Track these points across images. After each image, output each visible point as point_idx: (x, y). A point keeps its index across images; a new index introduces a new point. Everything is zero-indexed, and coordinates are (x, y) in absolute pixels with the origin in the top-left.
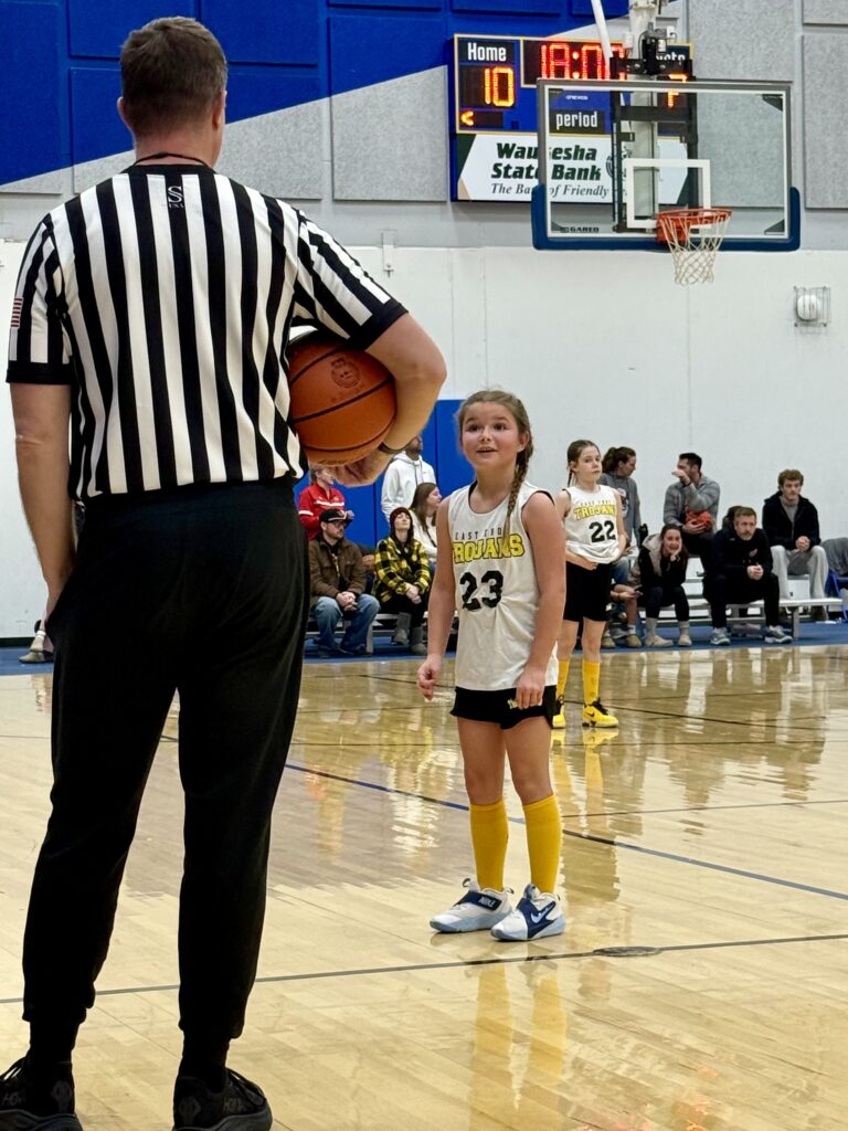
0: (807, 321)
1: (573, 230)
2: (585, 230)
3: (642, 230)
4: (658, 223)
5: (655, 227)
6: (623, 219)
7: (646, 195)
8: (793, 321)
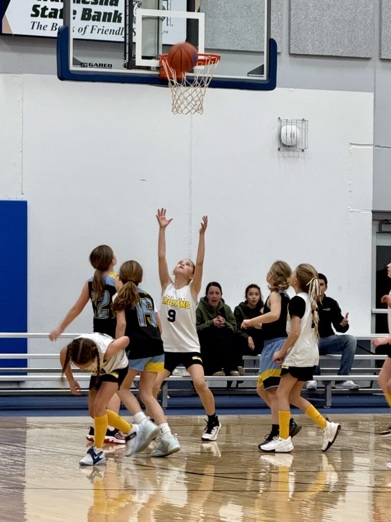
0: (289, 146)
1: (91, 65)
2: (101, 65)
3: (148, 68)
4: (161, 62)
5: (158, 66)
6: (132, 58)
7: (152, 40)
8: (277, 146)
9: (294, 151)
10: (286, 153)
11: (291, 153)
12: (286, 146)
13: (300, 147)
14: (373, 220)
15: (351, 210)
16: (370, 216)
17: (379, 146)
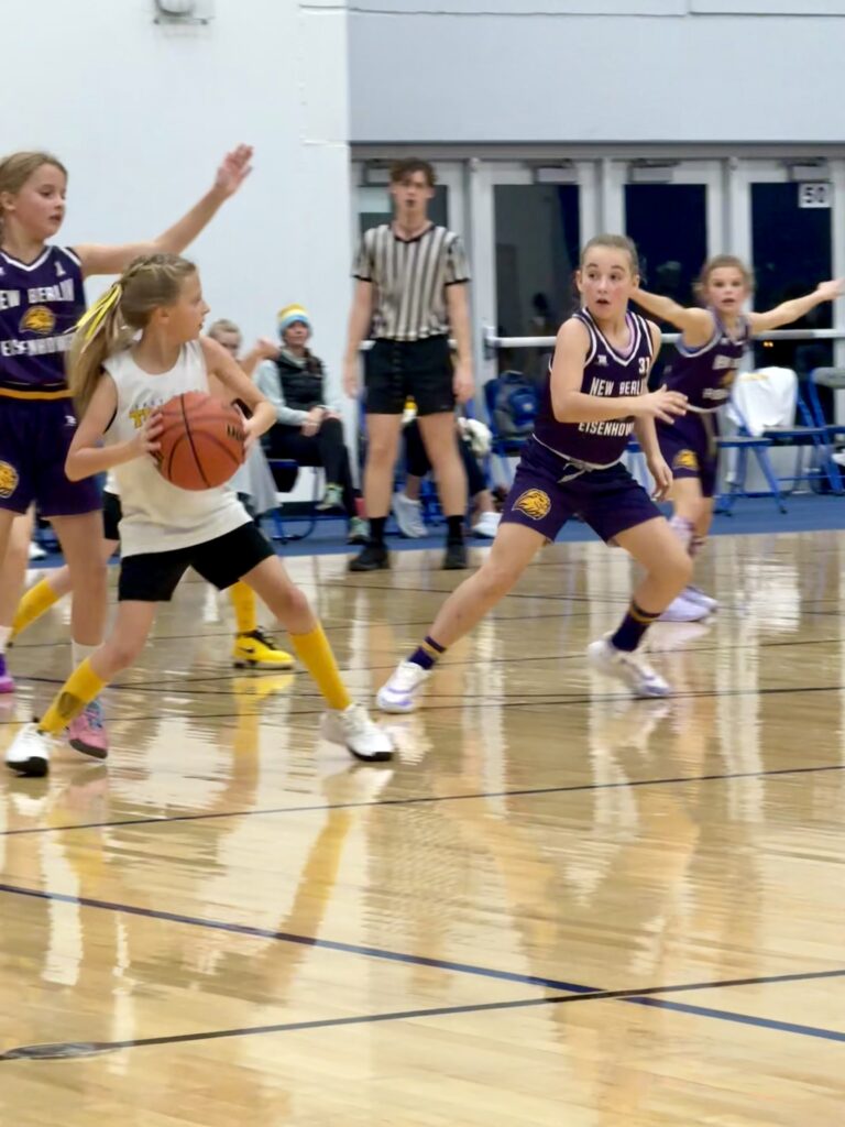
0: (175, 14)
8: (151, 15)
9: (186, 23)
10: (169, 28)
11: (180, 28)
12: (170, 16)
13: (198, 15)
14: (354, 161)
15: (308, 141)
16: (343, 154)
17: (356, 9)
